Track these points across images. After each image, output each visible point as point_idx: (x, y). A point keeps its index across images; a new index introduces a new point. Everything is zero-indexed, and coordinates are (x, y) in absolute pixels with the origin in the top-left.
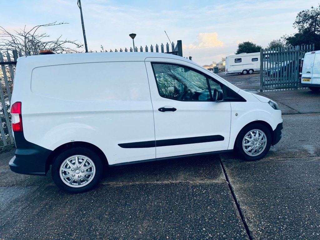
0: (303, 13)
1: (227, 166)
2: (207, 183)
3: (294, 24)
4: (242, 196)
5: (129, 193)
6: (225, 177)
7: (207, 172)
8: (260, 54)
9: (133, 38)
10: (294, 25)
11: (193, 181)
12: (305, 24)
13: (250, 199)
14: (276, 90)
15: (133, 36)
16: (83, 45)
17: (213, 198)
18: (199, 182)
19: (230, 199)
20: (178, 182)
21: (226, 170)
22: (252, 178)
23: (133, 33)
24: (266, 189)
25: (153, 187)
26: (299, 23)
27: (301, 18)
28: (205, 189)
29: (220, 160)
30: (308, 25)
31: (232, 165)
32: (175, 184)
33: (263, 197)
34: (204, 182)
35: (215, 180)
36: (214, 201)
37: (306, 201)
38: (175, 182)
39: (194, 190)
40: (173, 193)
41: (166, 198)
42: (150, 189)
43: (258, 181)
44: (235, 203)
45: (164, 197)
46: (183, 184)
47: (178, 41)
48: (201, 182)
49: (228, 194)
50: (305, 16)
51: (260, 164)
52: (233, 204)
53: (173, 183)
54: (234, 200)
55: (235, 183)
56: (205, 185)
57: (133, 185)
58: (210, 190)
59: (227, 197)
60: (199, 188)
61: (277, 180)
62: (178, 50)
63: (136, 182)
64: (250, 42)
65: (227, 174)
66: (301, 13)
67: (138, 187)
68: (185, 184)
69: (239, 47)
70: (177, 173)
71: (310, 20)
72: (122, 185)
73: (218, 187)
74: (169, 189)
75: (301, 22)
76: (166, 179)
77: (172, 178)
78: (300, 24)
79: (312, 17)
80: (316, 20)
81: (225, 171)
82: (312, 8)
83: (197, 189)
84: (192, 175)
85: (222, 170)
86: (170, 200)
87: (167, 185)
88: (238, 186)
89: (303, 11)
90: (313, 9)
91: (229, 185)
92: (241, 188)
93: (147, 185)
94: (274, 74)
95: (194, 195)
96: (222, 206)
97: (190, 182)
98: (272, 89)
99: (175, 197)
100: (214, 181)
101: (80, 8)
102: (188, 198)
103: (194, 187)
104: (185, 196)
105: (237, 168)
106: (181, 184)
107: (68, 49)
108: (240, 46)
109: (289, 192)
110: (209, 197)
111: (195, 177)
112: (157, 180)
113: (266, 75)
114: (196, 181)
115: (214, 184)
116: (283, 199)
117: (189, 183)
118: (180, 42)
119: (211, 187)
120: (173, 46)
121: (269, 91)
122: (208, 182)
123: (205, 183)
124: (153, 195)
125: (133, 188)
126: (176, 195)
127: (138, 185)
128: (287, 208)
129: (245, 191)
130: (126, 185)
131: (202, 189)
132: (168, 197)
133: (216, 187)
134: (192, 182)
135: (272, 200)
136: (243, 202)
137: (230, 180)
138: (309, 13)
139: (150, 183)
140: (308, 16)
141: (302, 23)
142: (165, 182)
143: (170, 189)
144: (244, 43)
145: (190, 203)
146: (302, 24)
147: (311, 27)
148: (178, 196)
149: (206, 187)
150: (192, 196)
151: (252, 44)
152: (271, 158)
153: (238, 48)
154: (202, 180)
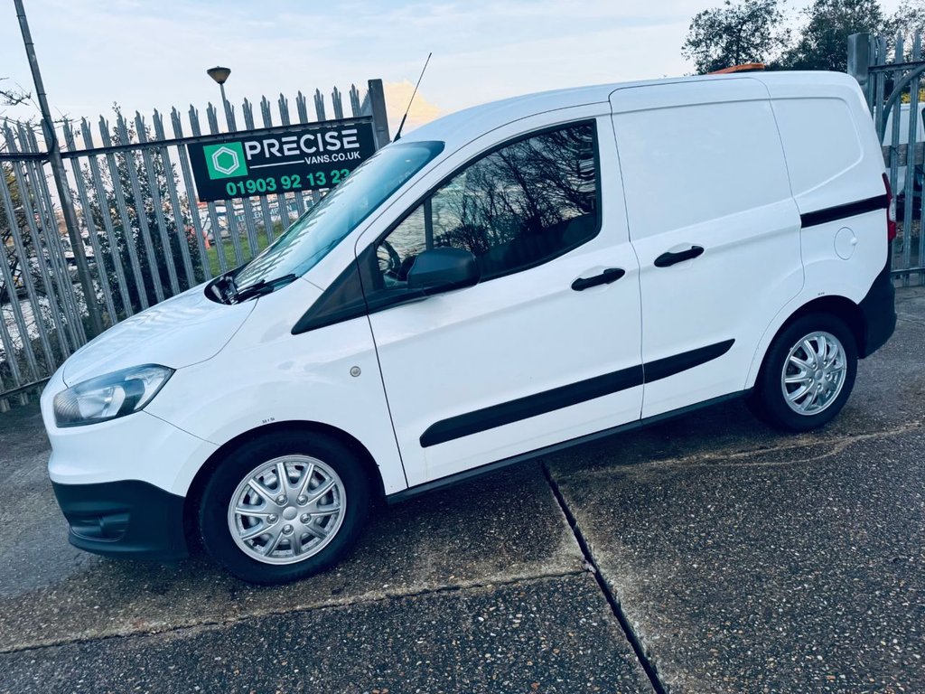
0: (706, 17)
1: (578, 501)
2: (522, 579)
3: (683, 48)
4: (657, 627)
5: (227, 667)
6: (577, 543)
7: (514, 530)
9: (221, 82)
10: (683, 51)
11: (471, 578)
12: (712, 48)
13: (684, 634)
15: (220, 74)
16: (29, 97)
17: (554, 647)
18: (494, 579)
19: (615, 642)
20: (415, 588)
21: (575, 515)
22: (670, 540)
23: (221, 66)
24: (726, 584)
25: (322, 624)
26: (696, 44)
27: (702, 31)
28: (518, 609)
29: (548, 477)
30: (720, 52)
31: (590, 492)
32: (407, 601)
33: (727, 619)
34: (509, 578)
35: (548, 562)
36: (561, 663)
37: (871, 616)
38: (405, 590)
39: (481, 619)
40: (403, 646)
41: (376, 676)
42: (309, 638)
43: (689, 548)
44: (637, 659)
45: (368, 668)
46: (435, 595)
47: (370, 82)
48: (499, 577)
49: (605, 623)
50: (711, 26)
51: (680, 480)
52: (629, 664)
53: (399, 598)
54: (630, 646)
55: (616, 568)
56: (516, 589)
57: (240, 627)
58: (539, 610)
59: (601, 635)
60: (497, 610)
61: (750, 540)
62: (374, 113)
63: (254, 610)
65: (584, 534)
66: (700, 16)
67: (261, 634)
68: (445, 593)
70: (410, 550)
71: (724, 36)
72: (196, 631)
73: (564, 594)
74: (384, 627)
75: (701, 41)
76: (370, 579)
77: (394, 573)
78: (699, 46)
79: (728, 29)
80: (739, 39)
81: (572, 522)
82: (728, 3)
83: (490, 614)
84: (465, 550)
85: (561, 516)
86: (395, 683)
87: (377, 612)
88: (629, 579)
89: (706, 12)
90: (731, 7)
91: (598, 575)
92: (645, 590)
93: (297, 615)
95: (482, 642)
96: (596, 683)
97: (460, 583)
99: (412, 664)
102: (464, 662)
103: (478, 603)
104: (451, 651)
105: (610, 502)
106: (426, 596)
109: (806, 586)
110: (538, 643)
111: (476, 557)
112: (337, 593)
114: (480, 575)
115: (545, 579)
116: (794, 617)
117: (457, 588)
118: (376, 87)
119: (538, 595)
120: (355, 99)
122: (523, 575)
123: (516, 581)
124: (325, 667)
125: (242, 639)
126: (414, 653)
127: (264, 621)
128: (820, 658)
129: (660, 599)
130: (214, 627)
131: (507, 608)
132: (384, 667)
133: (554, 592)
134: (466, 583)
135: (760, 630)
136: (665, 654)
137: (599, 556)
138: (720, 18)
139: (309, 610)
140: (719, 26)
141: (704, 44)
142: (367, 595)
143: (391, 624)
145: (474, 682)
146: (705, 49)
147: (727, 56)
148: (423, 658)
149: (520, 600)
150: (478, 650)
152: (707, 456)
154: (501, 567)
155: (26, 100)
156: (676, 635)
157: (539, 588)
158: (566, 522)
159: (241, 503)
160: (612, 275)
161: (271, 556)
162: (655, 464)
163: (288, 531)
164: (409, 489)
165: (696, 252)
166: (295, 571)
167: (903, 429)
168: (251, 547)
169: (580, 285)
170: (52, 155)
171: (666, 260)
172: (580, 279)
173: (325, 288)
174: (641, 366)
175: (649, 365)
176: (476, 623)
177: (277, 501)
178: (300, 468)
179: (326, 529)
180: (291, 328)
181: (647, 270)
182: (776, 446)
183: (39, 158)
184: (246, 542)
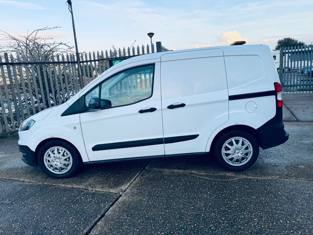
1: (142, 176)
4: (113, 211)
5: (27, 192)
6: (127, 187)
7: (117, 179)
8: (279, 53)
9: (151, 37)
11: (93, 188)
13: (116, 214)
14: (298, 92)
15: (151, 35)
17: (87, 208)
18: (97, 190)
19: (101, 211)
20: (79, 187)
21: (136, 179)
22: (148, 192)
23: (152, 32)
24: (144, 206)
25: (53, 189)
28: (92, 198)
31: (148, 174)
32: (74, 189)
33: (131, 214)
34: (100, 190)
35: (114, 189)
36: (84, 212)
37: (166, 226)
38: (76, 187)
39: (82, 198)
40: (61, 198)
41: (48, 202)
43: (150, 195)
44: (100, 216)
46: (80, 190)
47: (157, 42)
49: (105, 207)
51: (175, 177)
52: (96, 217)
55: (126, 195)
56: (98, 193)
57: (39, 185)
58: (96, 199)
59: (101, 209)
61: (169, 197)
63: (46, 182)
64: (291, 37)
65: (132, 184)
67: (41, 188)
68: (83, 190)
69: (278, 43)
70: (89, 178)
72: (31, 183)
73: (106, 198)
74: (62, 193)
76: (73, 182)
77: (79, 182)
81: (134, 181)
83: (86, 197)
84: (100, 181)
86: (49, 205)
87: (66, 189)
88: (124, 198)
91: (120, 196)
92: (124, 202)
93: (51, 186)
94: (309, 74)
95: (75, 202)
96: (84, 218)
97: (89, 188)
98: (293, 91)
99: (57, 202)
100: (112, 191)
101: (72, 12)
102: (66, 205)
103: (86, 194)
104: (67, 202)
107: (65, 51)
108: (280, 42)
109: (163, 213)
110: (86, 206)
111: (100, 184)
112: (64, 183)
113: (302, 75)
114: (96, 188)
115: (107, 193)
116: (147, 219)
117: (87, 189)
119: (101, 196)
121: (289, 92)
122: (104, 191)
124: (42, 198)
126: (60, 200)
127: (44, 185)
128: (138, 230)
129: (124, 205)
130: (35, 184)
131: (90, 197)
132: (52, 201)
133: (105, 196)
135: (134, 219)
136: (106, 217)
137: (127, 191)
139: (54, 185)
142: (68, 185)
143: (64, 193)
144: (284, 38)
145: (62, 210)
148: (60, 202)
149: (96, 196)
150: (72, 204)
151: (294, 41)
152: (193, 172)
153: (277, 45)
154: (102, 187)
155: (73, 48)
156: (114, 214)
157: (103, 195)
158: (132, 180)
159: (48, 156)
160: (153, 110)
161: (54, 170)
162: (176, 171)
163: (57, 165)
164: (90, 162)
165: (183, 105)
166: (59, 176)
167: (270, 178)
168: (50, 168)
169: (141, 112)
170: (78, 62)
171: (171, 107)
172: (142, 110)
173: (70, 105)
174: (163, 138)
175: (165, 139)
176: (81, 198)
177: (54, 157)
178: (62, 150)
179: (68, 167)
180: (61, 114)
181: (165, 109)
182: (218, 173)
183: (75, 62)
184: (48, 166)
